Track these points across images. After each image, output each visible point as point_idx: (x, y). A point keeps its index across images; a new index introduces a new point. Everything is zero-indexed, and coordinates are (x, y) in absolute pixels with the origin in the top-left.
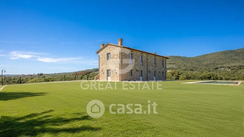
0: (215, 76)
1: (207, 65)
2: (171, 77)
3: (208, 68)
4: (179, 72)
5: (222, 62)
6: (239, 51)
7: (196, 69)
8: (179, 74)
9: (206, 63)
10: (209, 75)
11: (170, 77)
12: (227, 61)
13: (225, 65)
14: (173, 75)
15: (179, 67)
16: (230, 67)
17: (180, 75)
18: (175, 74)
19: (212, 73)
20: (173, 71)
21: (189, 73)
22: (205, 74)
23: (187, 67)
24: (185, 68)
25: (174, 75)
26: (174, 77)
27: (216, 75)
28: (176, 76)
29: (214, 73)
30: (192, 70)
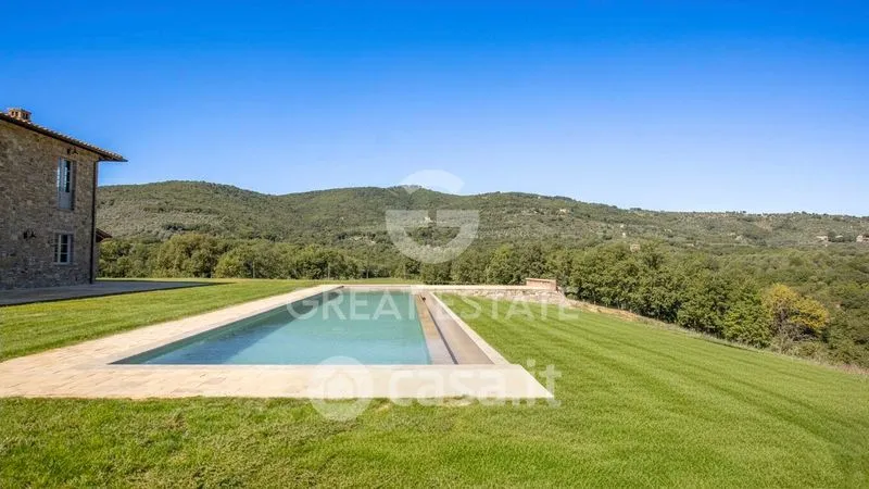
0: (337, 260)
1: (317, 226)
2: (181, 262)
3: (319, 234)
4: (214, 244)
5: (355, 218)
6: (395, 194)
7: (287, 234)
8: (214, 252)
9: (316, 217)
10: (321, 255)
11: (175, 262)
12: (368, 217)
13: (362, 229)
14: (189, 252)
15: (230, 226)
16: (374, 235)
17: (221, 253)
18: (199, 249)
19: (331, 249)
20: (191, 237)
21: (259, 247)
22: (311, 252)
23: (256, 228)
24: (251, 229)
25: (195, 254)
26: (192, 263)
27: (339, 257)
28: (201, 256)
29: (337, 250)
30: (273, 239)
